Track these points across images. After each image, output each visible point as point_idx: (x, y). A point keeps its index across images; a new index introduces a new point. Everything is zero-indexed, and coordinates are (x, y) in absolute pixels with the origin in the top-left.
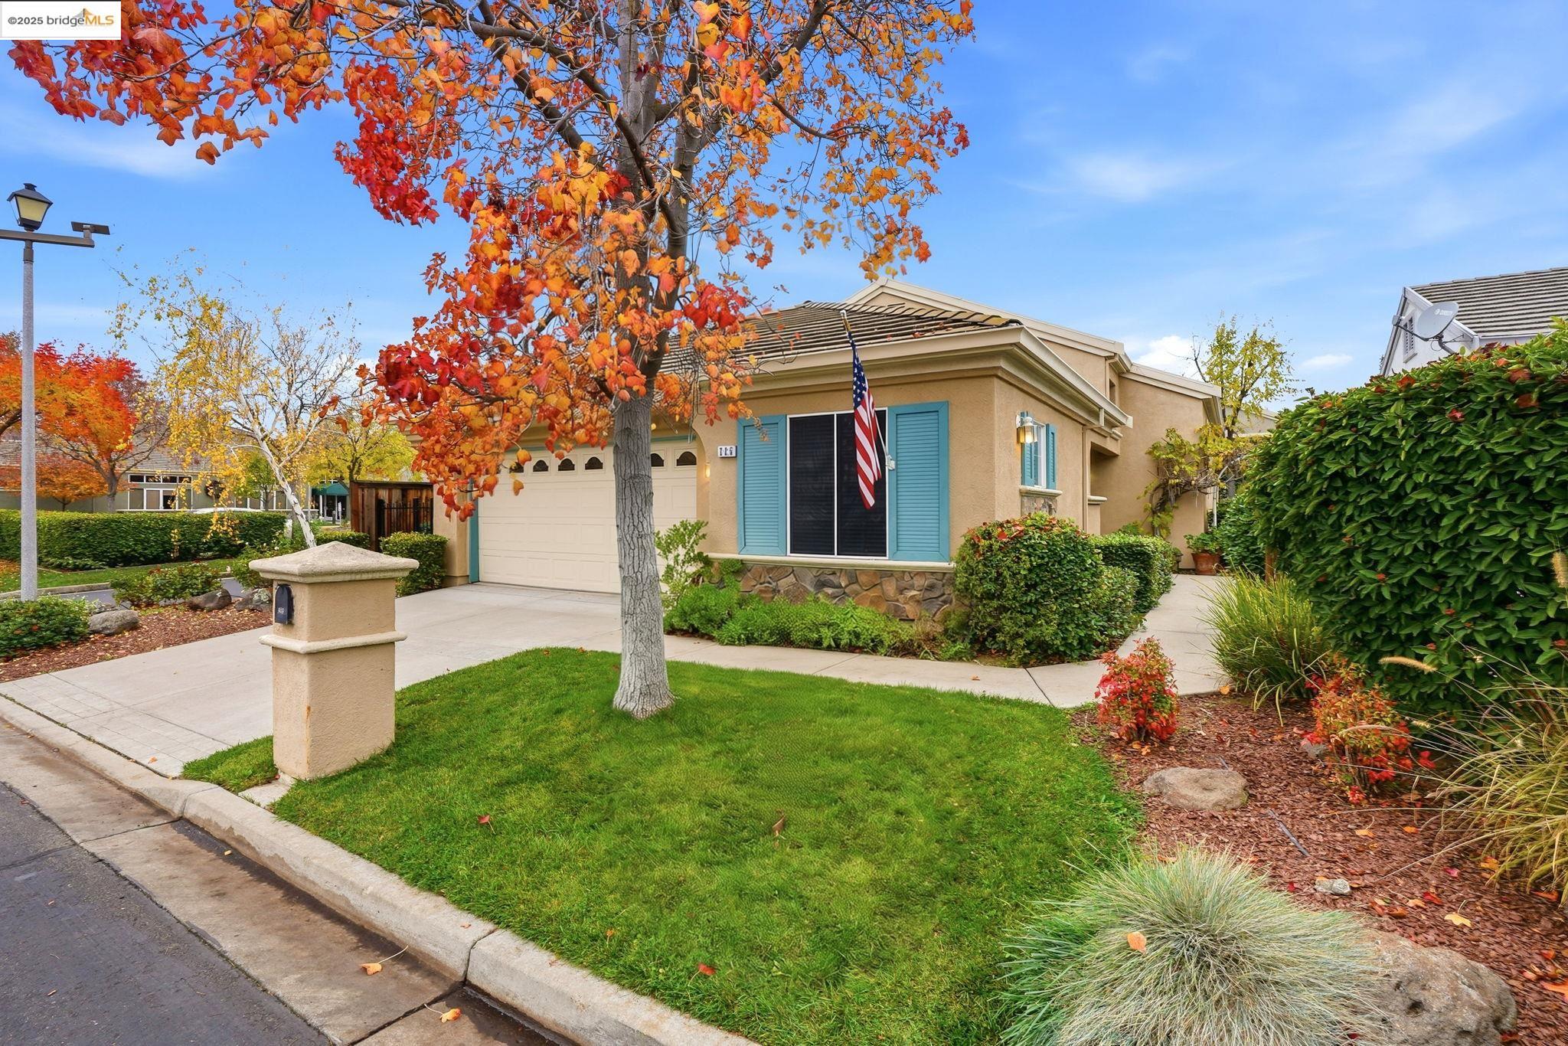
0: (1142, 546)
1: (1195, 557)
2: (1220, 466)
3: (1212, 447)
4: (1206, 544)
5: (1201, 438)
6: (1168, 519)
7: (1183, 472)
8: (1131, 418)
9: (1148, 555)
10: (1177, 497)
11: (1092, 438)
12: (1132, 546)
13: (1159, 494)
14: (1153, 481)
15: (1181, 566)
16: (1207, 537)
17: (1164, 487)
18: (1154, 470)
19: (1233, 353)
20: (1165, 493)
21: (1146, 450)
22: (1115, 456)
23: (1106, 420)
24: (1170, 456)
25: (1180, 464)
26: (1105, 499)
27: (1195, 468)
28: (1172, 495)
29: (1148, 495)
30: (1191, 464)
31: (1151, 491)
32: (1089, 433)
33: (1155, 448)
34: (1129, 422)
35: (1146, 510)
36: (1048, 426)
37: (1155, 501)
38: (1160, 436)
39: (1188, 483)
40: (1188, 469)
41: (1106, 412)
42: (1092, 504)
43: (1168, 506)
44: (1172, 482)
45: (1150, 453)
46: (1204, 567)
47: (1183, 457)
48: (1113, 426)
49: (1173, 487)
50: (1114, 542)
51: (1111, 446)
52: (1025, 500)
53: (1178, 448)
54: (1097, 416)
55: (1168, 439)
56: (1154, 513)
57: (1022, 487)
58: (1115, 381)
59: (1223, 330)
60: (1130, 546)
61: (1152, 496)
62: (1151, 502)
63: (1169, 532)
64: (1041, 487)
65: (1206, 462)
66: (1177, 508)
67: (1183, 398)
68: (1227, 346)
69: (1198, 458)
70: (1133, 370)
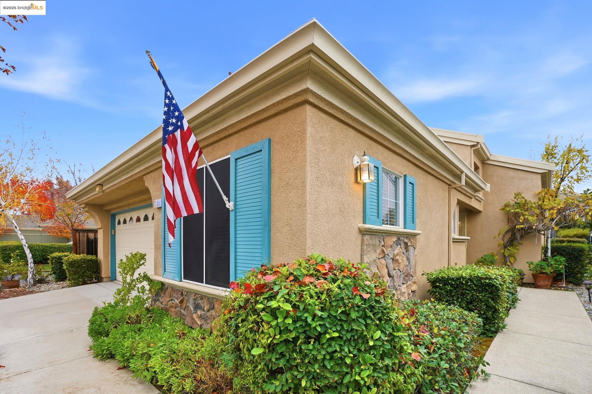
0: (490, 279)
1: (534, 276)
2: (555, 216)
3: (547, 204)
4: (543, 269)
5: (540, 199)
6: (515, 251)
7: (526, 221)
8: (489, 185)
9: (496, 287)
10: (522, 237)
11: (456, 196)
12: (481, 278)
13: (509, 235)
14: (505, 227)
15: (524, 281)
16: (544, 263)
17: (512, 231)
18: (505, 220)
19: (555, 158)
20: (514, 234)
21: (500, 208)
22: (479, 212)
23: (466, 182)
24: (517, 210)
25: (523, 215)
26: (469, 238)
27: (536, 218)
28: (518, 235)
29: (501, 236)
30: (532, 215)
31: (502, 233)
32: (454, 192)
33: (506, 206)
34: (488, 187)
35: (499, 245)
36: (405, 176)
37: (506, 240)
38: (510, 199)
39: (530, 228)
40: (530, 218)
41: (467, 176)
42: (456, 241)
43: (515, 243)
44: (518, 227)
45: (503, 209)
46: (542, 283)
47: (526, 211)
48: (476, 191)
49: (519, 230)
50: (464, 275)
51: (474, 203)
52: (367, 237)
53: (524, 206)
54: (459, 178)
55: (516, 200)
56: (505, 247)
57: (361, 225)
58: (479, 164)
59: (549, 145)
60: (479, 279)
61: (504, 236)
62: (503, 240)
63: (515, 259)
64: (399, 228)
65: (542, 214)
66: (521, 244)
67: (527, 173)
68: (552, 154)
69: (538, 211)
70: (491, 158)
